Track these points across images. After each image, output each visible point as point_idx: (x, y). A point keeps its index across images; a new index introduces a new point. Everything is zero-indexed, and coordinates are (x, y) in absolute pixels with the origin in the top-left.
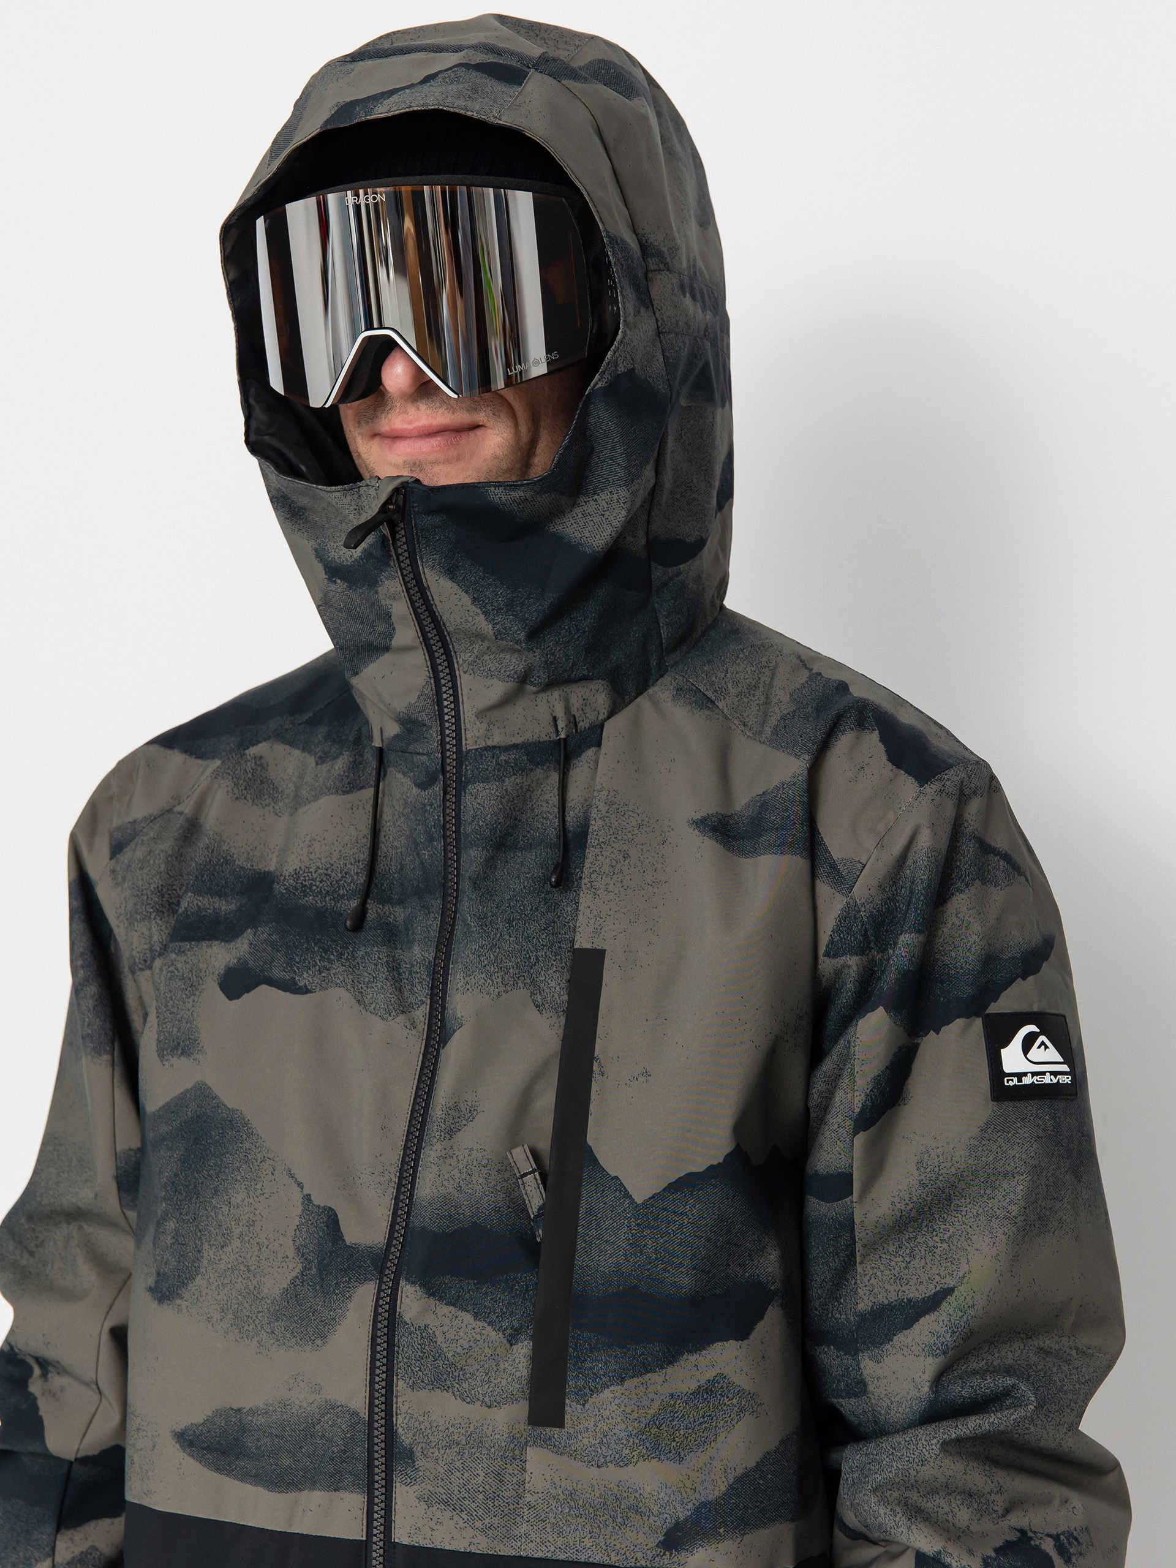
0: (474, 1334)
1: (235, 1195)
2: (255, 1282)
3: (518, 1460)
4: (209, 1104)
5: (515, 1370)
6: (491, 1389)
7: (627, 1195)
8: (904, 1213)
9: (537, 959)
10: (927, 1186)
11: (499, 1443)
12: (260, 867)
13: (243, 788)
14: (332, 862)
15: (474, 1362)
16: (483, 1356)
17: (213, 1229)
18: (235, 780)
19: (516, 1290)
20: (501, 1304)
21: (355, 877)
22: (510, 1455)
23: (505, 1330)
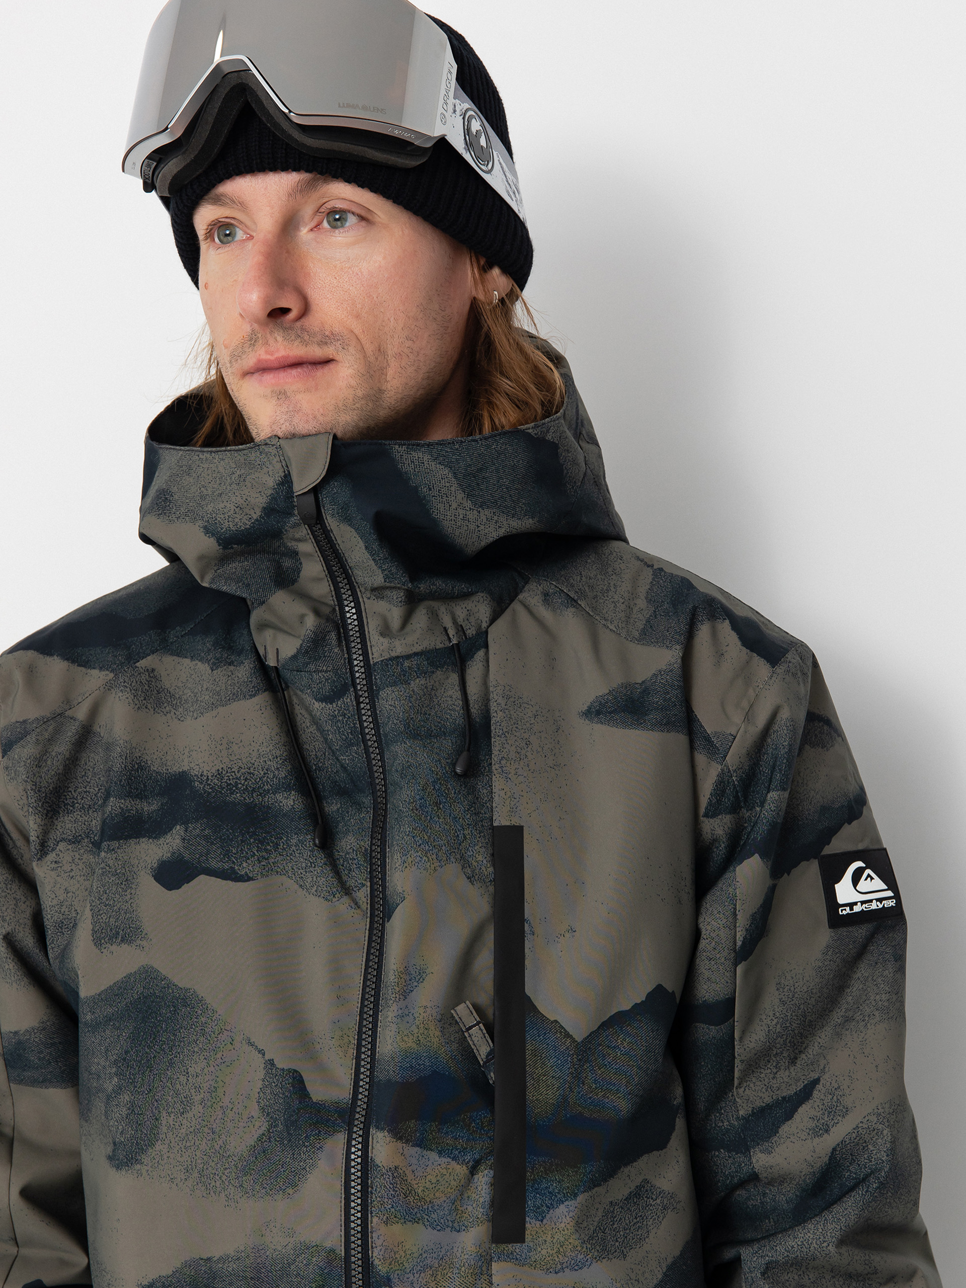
0: (440, 1170)
1: (193, 1065)
2: (220, 1143)
3: (485, 1275)
4: (157, 985)
5: (478, 1196)
6: (459, 1216)
7: (568, 1035)
8: (771, 1028)
9: (465, 837)
10: (786, 1003)
11: (468, 1262)
12: (174, 769)
13: (142, 698)
14: (253, 762)
15: (441, 1195)
16: (449, 1188)
17: (170, 1098)
18: (133, 691)
19: (473, 1127)
20: (461, 1141)
21: (276, 772)
22: (478, 1271)
23: (468, 1162)
